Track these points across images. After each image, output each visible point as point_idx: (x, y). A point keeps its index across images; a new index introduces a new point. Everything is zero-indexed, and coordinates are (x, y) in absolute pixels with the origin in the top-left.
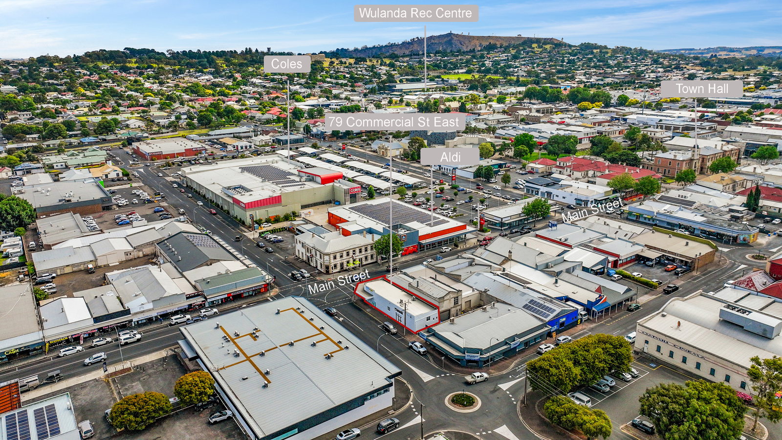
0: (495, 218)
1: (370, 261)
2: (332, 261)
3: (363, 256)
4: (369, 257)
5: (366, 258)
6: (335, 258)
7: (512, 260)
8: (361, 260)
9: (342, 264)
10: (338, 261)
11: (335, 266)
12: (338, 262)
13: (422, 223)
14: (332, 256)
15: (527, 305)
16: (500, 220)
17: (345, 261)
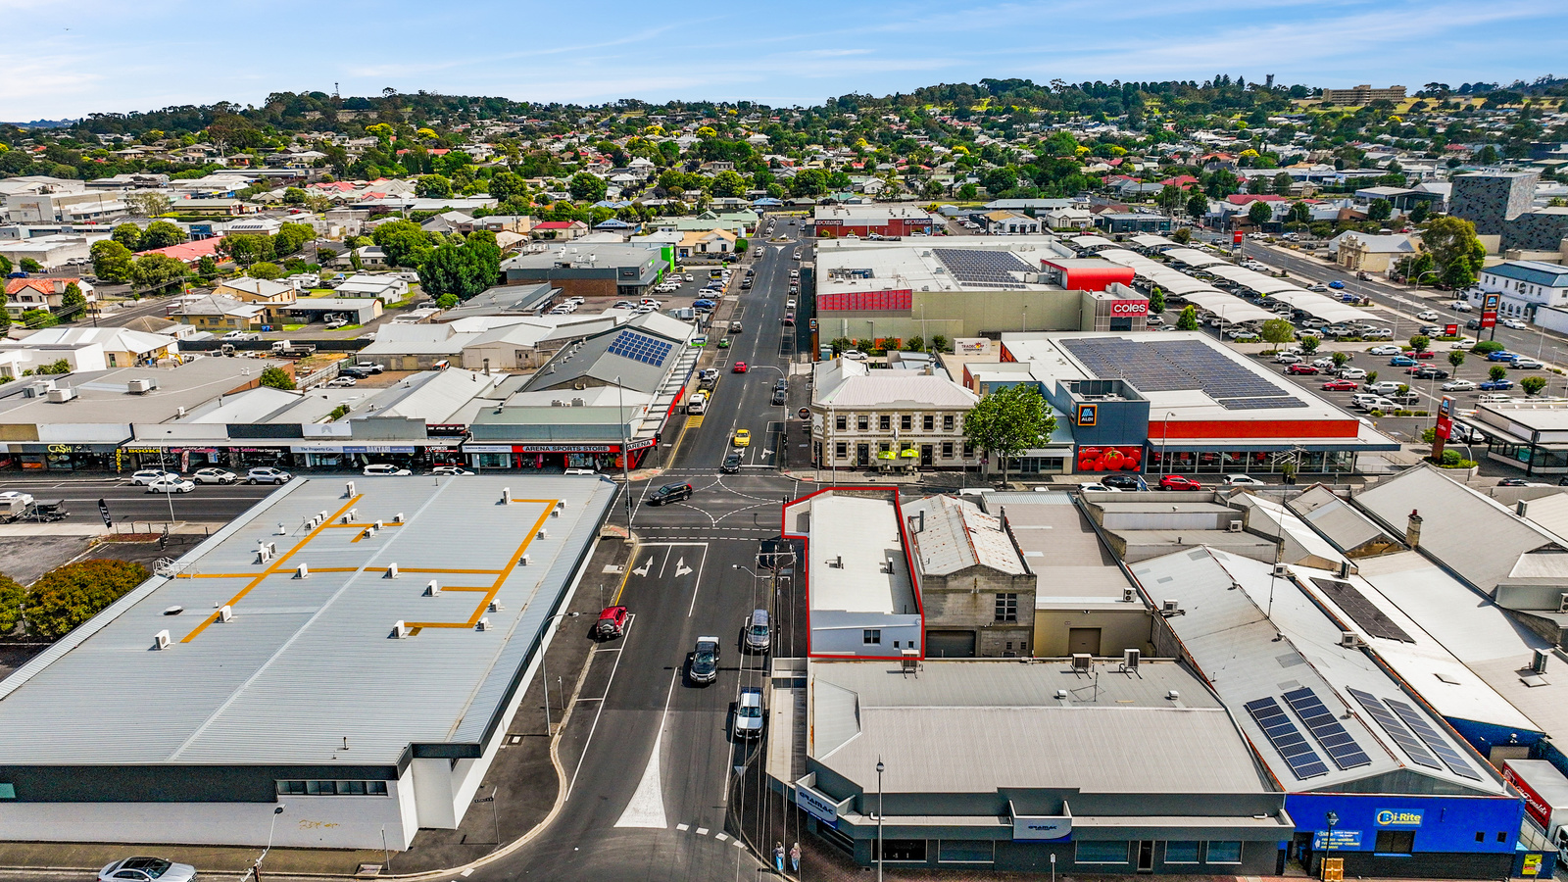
0: (1513, 428)
1: (958, 460)
2: (832, 430)
3: (938, 440)
4: (958, 450)
5: (948, 449)
6: (841, 425)
7: (1418, 549)
8: (927, 450)
9: (863, 450)
10: (852, 435)
11: (841, 449)
12: (852, 440)
13: (1213, 396)
14: (832, 418)
15: (1270, 700)
16: (1528, 435)
17: (874, 440)
